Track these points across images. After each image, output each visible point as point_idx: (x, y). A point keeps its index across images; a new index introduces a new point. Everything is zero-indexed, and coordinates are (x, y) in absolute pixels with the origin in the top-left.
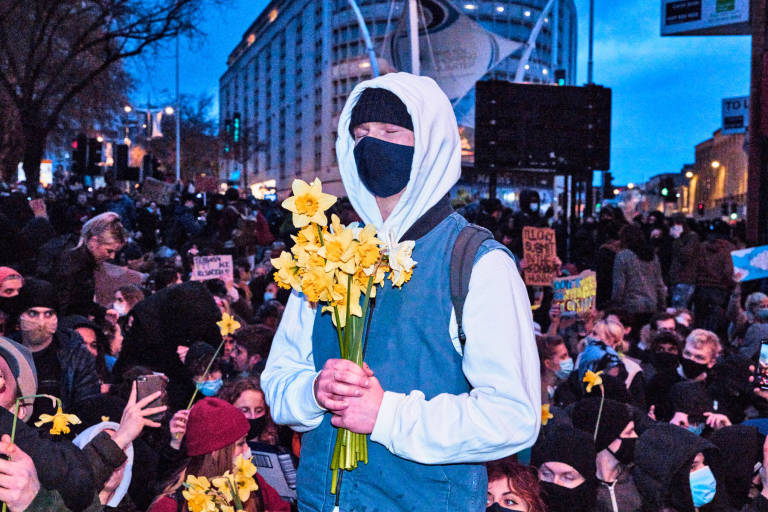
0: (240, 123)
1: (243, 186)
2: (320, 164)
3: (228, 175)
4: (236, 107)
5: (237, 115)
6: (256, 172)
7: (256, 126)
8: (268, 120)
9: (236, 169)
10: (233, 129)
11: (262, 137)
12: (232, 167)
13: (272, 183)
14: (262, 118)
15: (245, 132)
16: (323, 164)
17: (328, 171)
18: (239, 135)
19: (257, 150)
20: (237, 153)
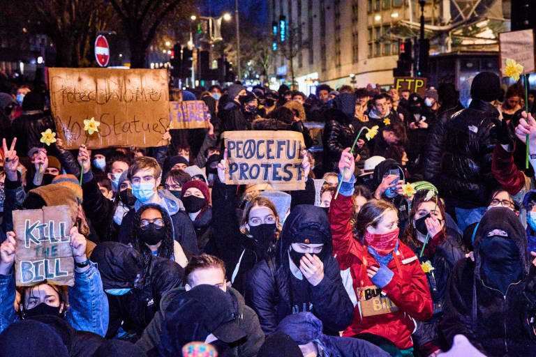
0: (285, 24)
1: (290, 78)
2: (357, 56)
3: (275, 70)
4: (282, 11)
5: (283, 18)
6: (301, 66)
7: (300, 26)
8: (311, 21)
9: (283, 64)
10: (280, 29)
11: (305, 37)
12: (279, 63)
13: (315, 75)
14: (304, 19)
15: (291, 32)
16: (360, 57)
17: (365, 63)
18: (285, 35)
19: (301, 47)
20: (284, 51)
